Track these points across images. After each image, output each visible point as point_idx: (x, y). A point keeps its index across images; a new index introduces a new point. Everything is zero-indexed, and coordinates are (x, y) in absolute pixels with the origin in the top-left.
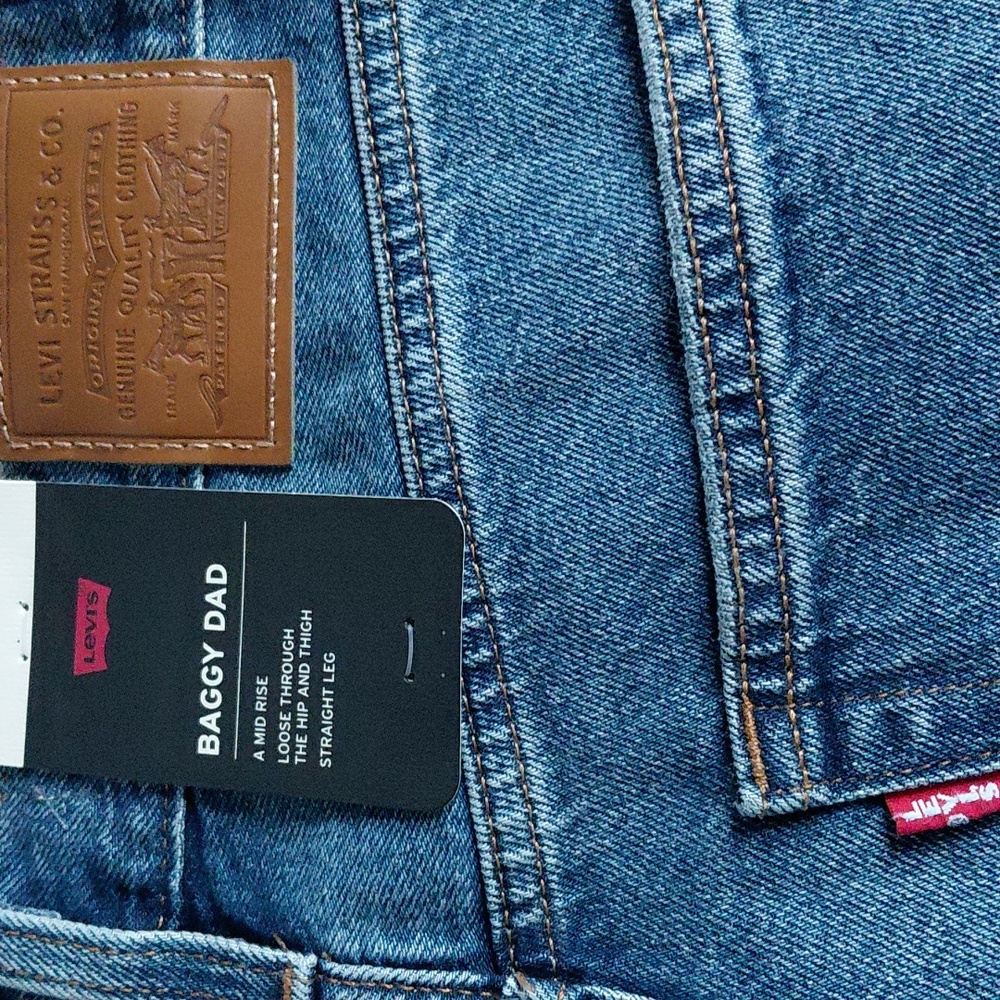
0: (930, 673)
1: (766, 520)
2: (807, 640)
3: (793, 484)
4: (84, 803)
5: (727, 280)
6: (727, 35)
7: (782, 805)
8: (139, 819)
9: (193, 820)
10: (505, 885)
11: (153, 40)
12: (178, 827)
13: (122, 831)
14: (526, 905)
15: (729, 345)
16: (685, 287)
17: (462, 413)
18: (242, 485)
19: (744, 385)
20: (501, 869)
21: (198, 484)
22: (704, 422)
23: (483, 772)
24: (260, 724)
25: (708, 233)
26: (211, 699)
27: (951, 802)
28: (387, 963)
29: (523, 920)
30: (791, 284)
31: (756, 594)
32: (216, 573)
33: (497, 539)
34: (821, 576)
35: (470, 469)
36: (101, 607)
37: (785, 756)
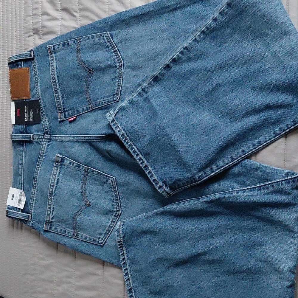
0: (70, 109)
1: (58, 99)
2: (63, 108)
3: (60, 96)
4: (19, 126)
5: (55, 81)
6: (55, 64)
7: (61, 120)
8: (22, 127)
9: (26, 126)
10: (45, 128)
11: (20, 66)
12: (25, 127)
13: (21, 128)
14: (46, 129)
15: (55, 87)
16: (52, 82)
17: (40, 93)
18: (28, 100)
19: (56, 89)
20: (44, 127)
21: (25, 100)
22: (54, 92)
23: (43, 120)
24: (29, 118)
25: (53, 78)
26: (26, 117)
27: (72, 118)
28: (37, 134)
29: (46, 131)
30: (59, 82)
31: (58, 105)
32: (26, 107)
33: (43, 102)
34: (63, 103)
35: (41, 97)
36: (19, 111)
37: (61, 117)
